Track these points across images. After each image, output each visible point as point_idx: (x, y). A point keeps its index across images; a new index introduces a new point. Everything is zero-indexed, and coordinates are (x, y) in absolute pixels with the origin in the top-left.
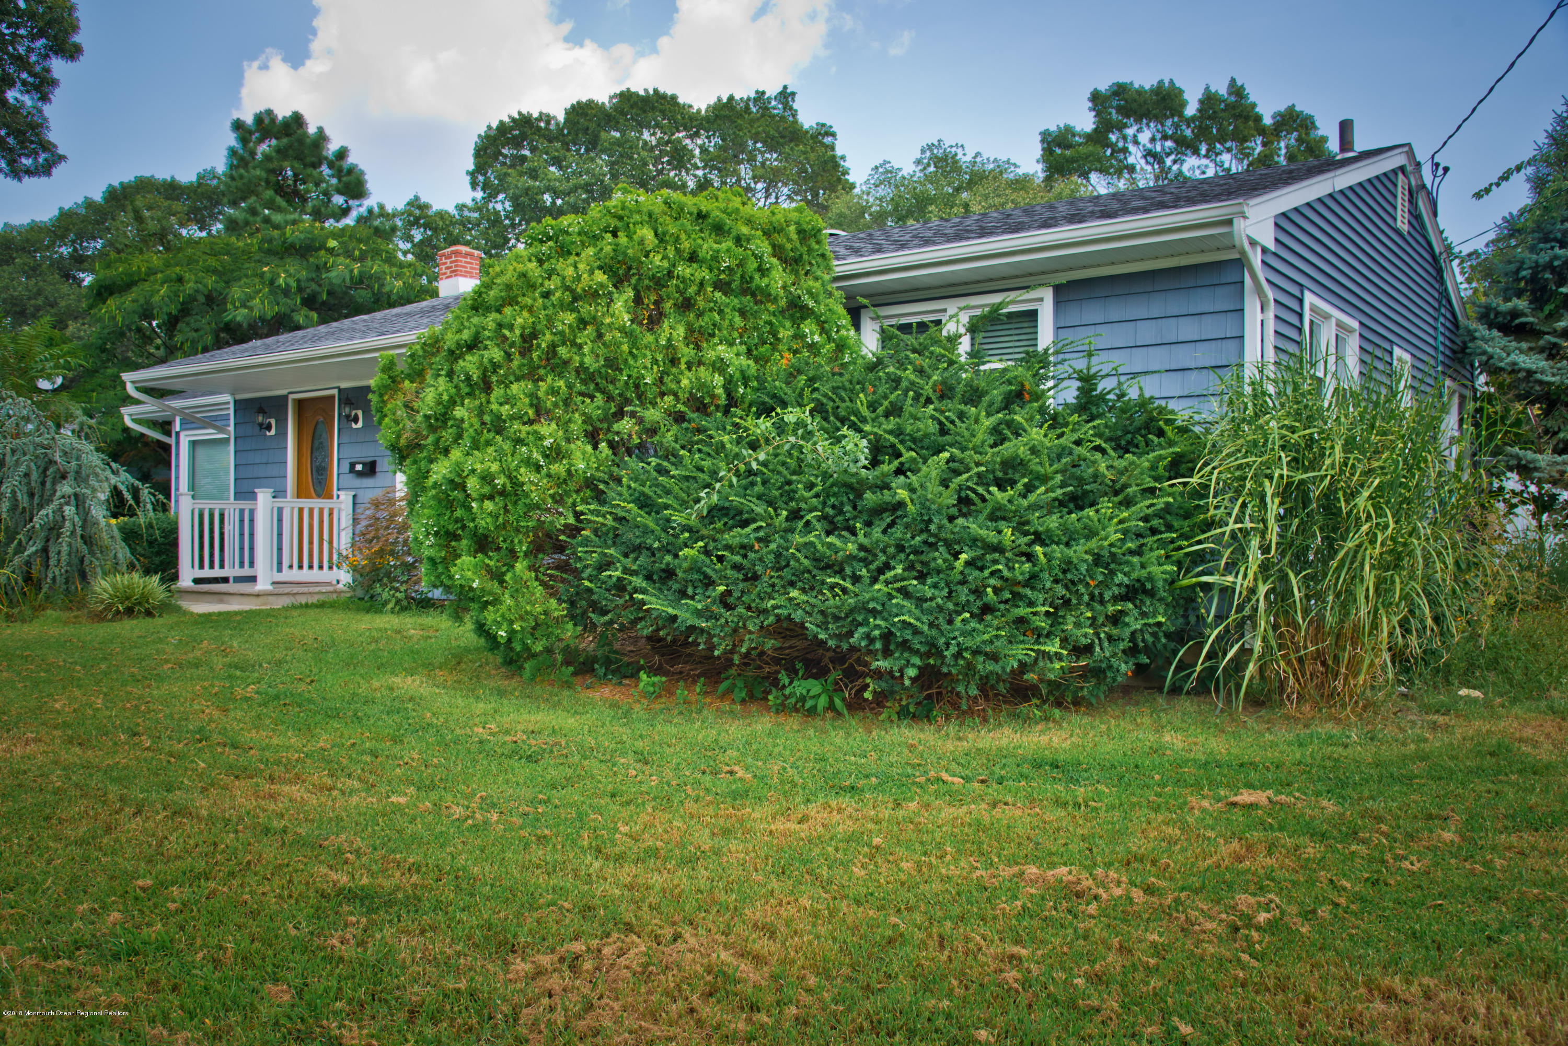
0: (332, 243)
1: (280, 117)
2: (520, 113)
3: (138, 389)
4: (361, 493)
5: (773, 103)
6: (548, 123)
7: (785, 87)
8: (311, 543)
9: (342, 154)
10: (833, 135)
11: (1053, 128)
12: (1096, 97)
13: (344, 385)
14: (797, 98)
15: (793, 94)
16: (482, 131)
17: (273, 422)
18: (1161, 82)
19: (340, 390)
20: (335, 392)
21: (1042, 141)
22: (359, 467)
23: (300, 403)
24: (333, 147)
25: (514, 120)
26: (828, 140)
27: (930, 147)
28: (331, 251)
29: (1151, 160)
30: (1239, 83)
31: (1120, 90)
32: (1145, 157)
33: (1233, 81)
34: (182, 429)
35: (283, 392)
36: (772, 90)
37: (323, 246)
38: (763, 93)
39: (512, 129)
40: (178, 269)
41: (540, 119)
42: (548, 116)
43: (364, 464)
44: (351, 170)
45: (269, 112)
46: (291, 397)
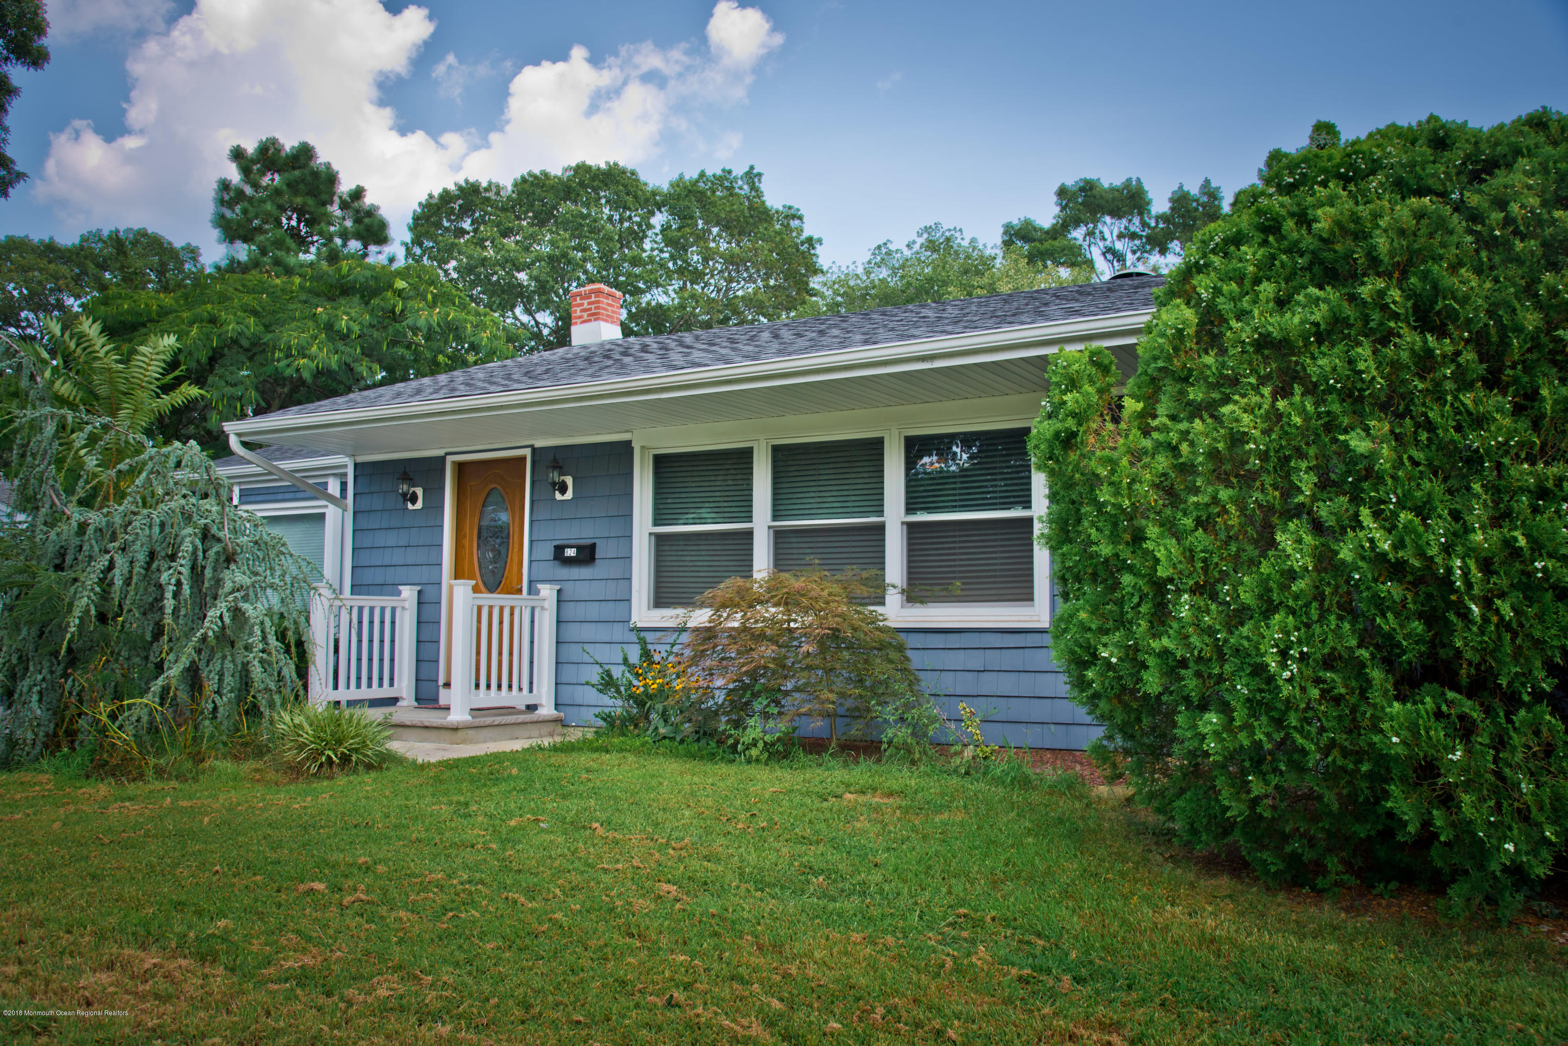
0: (400, 284)
1: (288, 148)
2: (467, 181)
3: (245, 444)
4: (568, 587)
5: (740, 183)
6: (498, 193)
7: (752, 168)
8: (500, 654)
9: (358, 194)
10: (800, 218)
11: (1015, 222)
12: (1062, 192)
13: (539, 443)
14: (763, 179)
15: (759, 175)
16: (423, 198)
17: (419, 491)
18: (1129, 180)
19: (534, 450)
20: (527, 452)
21: (1005, 233)
22: (571, 552)
23: (461, 467)
24: (345, 186)
25: (460, 188)
26: (795, 223)
27: (927, 229)
28: (400, 293)
29: (1109, 257)
30: (1214, 184)
31: (1088, 187)
32: (1104, 254)
33: (1207, 182)
34: (242, 502)
35: (440, 452)
36: (739, 170)
37: (390, 286)
38: (730, 172)
39: (458, 197)
40: (209, 307)
41: (487, 190)
42: (498, 186)
43: (579, 548)
44: (371, 213)
45: (274, 142)
46: (450, 459)
